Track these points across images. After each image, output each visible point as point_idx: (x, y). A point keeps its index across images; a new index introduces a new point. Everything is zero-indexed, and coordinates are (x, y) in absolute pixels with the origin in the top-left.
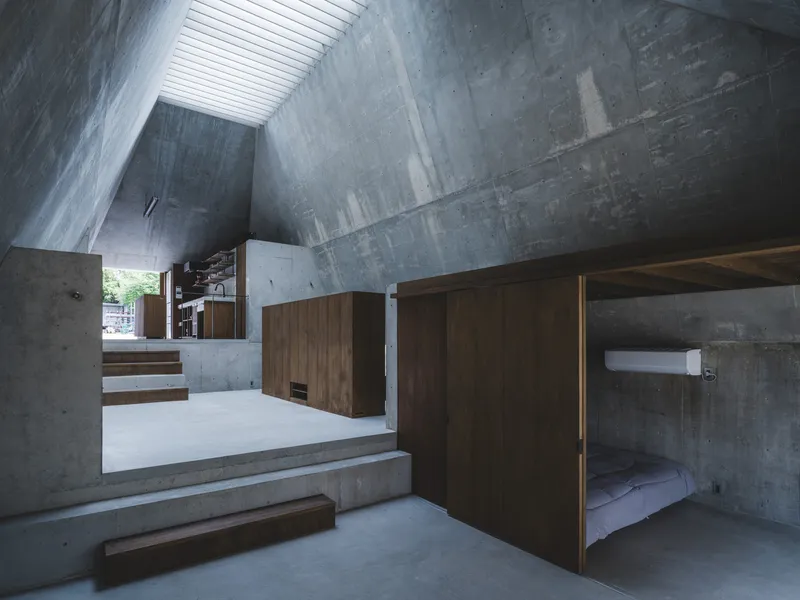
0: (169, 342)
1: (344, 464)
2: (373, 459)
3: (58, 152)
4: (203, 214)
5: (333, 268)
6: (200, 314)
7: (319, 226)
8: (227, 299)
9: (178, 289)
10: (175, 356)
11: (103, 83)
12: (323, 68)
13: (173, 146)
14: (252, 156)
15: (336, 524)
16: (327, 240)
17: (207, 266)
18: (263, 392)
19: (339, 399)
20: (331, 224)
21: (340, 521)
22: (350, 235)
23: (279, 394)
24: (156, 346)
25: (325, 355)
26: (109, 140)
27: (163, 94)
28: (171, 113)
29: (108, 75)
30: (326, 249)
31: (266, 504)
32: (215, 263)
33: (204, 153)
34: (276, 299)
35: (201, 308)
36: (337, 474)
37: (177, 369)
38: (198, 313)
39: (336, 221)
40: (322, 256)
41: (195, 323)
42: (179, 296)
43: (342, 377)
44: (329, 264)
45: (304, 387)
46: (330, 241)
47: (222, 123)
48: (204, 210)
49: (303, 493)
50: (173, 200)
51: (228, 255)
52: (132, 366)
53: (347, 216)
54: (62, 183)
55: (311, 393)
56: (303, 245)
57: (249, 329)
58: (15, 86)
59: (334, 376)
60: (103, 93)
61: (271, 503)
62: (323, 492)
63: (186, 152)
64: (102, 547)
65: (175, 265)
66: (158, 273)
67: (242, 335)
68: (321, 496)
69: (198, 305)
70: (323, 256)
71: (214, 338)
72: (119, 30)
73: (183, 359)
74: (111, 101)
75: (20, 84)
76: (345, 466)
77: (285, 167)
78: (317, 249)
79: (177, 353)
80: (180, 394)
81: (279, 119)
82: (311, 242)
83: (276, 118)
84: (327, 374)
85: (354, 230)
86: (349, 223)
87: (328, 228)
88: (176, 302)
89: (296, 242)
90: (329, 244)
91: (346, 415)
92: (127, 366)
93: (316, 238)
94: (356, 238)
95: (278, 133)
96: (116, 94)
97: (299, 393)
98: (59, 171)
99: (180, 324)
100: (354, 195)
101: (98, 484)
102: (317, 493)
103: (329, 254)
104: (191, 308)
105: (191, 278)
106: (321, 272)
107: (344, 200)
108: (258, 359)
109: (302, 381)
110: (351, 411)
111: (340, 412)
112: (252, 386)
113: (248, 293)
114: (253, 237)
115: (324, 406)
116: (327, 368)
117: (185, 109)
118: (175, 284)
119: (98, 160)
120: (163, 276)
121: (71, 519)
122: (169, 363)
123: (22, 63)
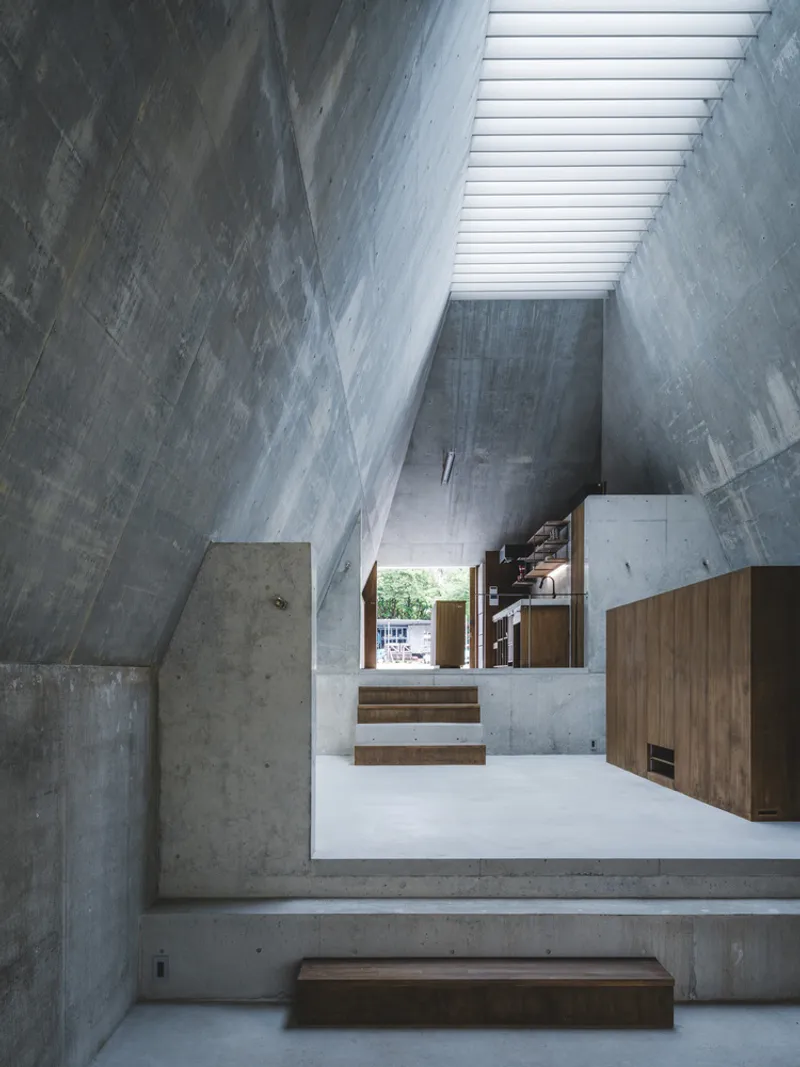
0: (465, 673)
1: (704, 908)
2: (772, 908)
3: (253, 403)
4: (528, 466)
5: (746, 527)
6: (517, 627)
7: (717, 450)
8: (558, 601)
9: (493, 591)
10: (471, 694)
11: (307, 289)
12: (708, 145)
13: (476, 365)
14: (599, 350)
15: (676, 1023)
16: (733, 474)
17: (530, 549)
18: (608, 761)
19: (727, 781)
20: (739, 440)
21: (684, 1019)
22: (776, 457)
23: (630, 765)
24: (449, 679)
25: (703, 695)
26: (355, 376)
27: (456, 287)
28: (471, 314)
29: (316, 278)
30: (731, 493)
31: (545, 955)
32: (540, 543)
33: (522, 365)
34: (636, 591)
35: (517, 619)
36: (687, 924)
37: (472, 715)
38: (515, 626)
39: (749, 436)
40: (723, 508)
41: (511, 644)
42: (494, 602)
43: (733, 738)
44: (737, 522)
45: (670, 754)
46: (739, 476)
47: (545, 307)
48: (527, 460)
49: (612, 948)
50: (480, 452)
51: (559, 528)
52: (411, 709)
53: (767, 421)
54: (278, 448)
55: (680, 766)
56: (690, 493)
57: (588, 649)
58: (130, 321)
59: (718, 734)
60: (314, 306)
61: (553, 954)
62: (656, 955)
63: (495, 369)
64: (297, 967)
65: (488, 554)
66: (468, 568)
67: (579, 662)
68: (653, 960)
69: (513, 614)
70: (728, 507)
71: (532, 666)
72: (311, 204)
73: (483, 700)
74: (339, 317)
75: (137, 316)
76: (705, 911)
77: (652, 353)
78: (715, 496)
79: (474, 690)
80: (473, 755)
81: (639, 270)
82: (703, 484)
83: (634, 271)
84: (706, 730)
85: (783, 447)
86: (774, 434)
87: (733, 454)
88: (490, 611)
89: (678, 488)
90: (736, 483)
91: (740, 813)
92: (404, 709)
93: (713, 474)
94: (789, 462)
95: (638, 300)
96: (345, 303)
97: (661, 765)
98: (266, 434)
99: (496, 646)
100: (779, 376)
101: (305, 873)
102: (643, 953)
103: (738, 503)
104: (506, 619)
105: (512, 570)
106: (724, 538)
107: (761, 391)
108: (600, 703)
109: (666, 743)
110: (748, 806)
111: (728, 807)
112: (593, 748)
113: (587, 588)
114: (600, 490)
115: (704, 792)
116: (706, 720)
117: (489, 302)
118: (488, 584)
119: (342, 409)
120: (474, 572)
121: (265, 916)
122: (461, 704)
123: (130, 287)
